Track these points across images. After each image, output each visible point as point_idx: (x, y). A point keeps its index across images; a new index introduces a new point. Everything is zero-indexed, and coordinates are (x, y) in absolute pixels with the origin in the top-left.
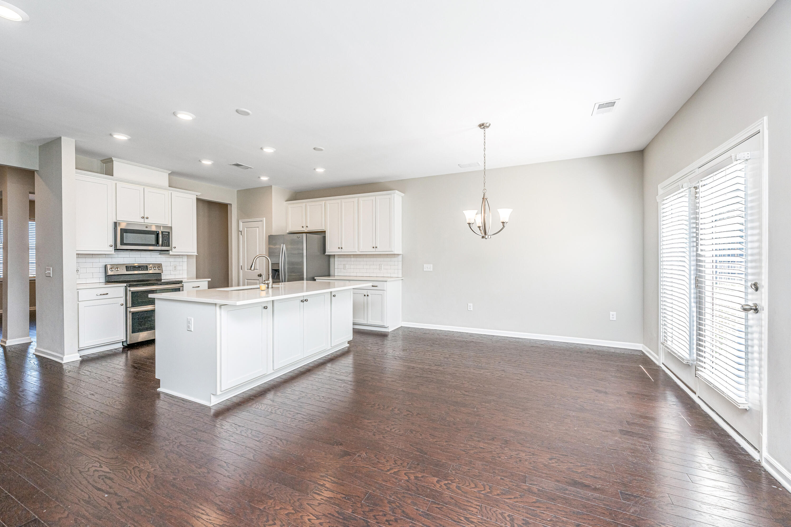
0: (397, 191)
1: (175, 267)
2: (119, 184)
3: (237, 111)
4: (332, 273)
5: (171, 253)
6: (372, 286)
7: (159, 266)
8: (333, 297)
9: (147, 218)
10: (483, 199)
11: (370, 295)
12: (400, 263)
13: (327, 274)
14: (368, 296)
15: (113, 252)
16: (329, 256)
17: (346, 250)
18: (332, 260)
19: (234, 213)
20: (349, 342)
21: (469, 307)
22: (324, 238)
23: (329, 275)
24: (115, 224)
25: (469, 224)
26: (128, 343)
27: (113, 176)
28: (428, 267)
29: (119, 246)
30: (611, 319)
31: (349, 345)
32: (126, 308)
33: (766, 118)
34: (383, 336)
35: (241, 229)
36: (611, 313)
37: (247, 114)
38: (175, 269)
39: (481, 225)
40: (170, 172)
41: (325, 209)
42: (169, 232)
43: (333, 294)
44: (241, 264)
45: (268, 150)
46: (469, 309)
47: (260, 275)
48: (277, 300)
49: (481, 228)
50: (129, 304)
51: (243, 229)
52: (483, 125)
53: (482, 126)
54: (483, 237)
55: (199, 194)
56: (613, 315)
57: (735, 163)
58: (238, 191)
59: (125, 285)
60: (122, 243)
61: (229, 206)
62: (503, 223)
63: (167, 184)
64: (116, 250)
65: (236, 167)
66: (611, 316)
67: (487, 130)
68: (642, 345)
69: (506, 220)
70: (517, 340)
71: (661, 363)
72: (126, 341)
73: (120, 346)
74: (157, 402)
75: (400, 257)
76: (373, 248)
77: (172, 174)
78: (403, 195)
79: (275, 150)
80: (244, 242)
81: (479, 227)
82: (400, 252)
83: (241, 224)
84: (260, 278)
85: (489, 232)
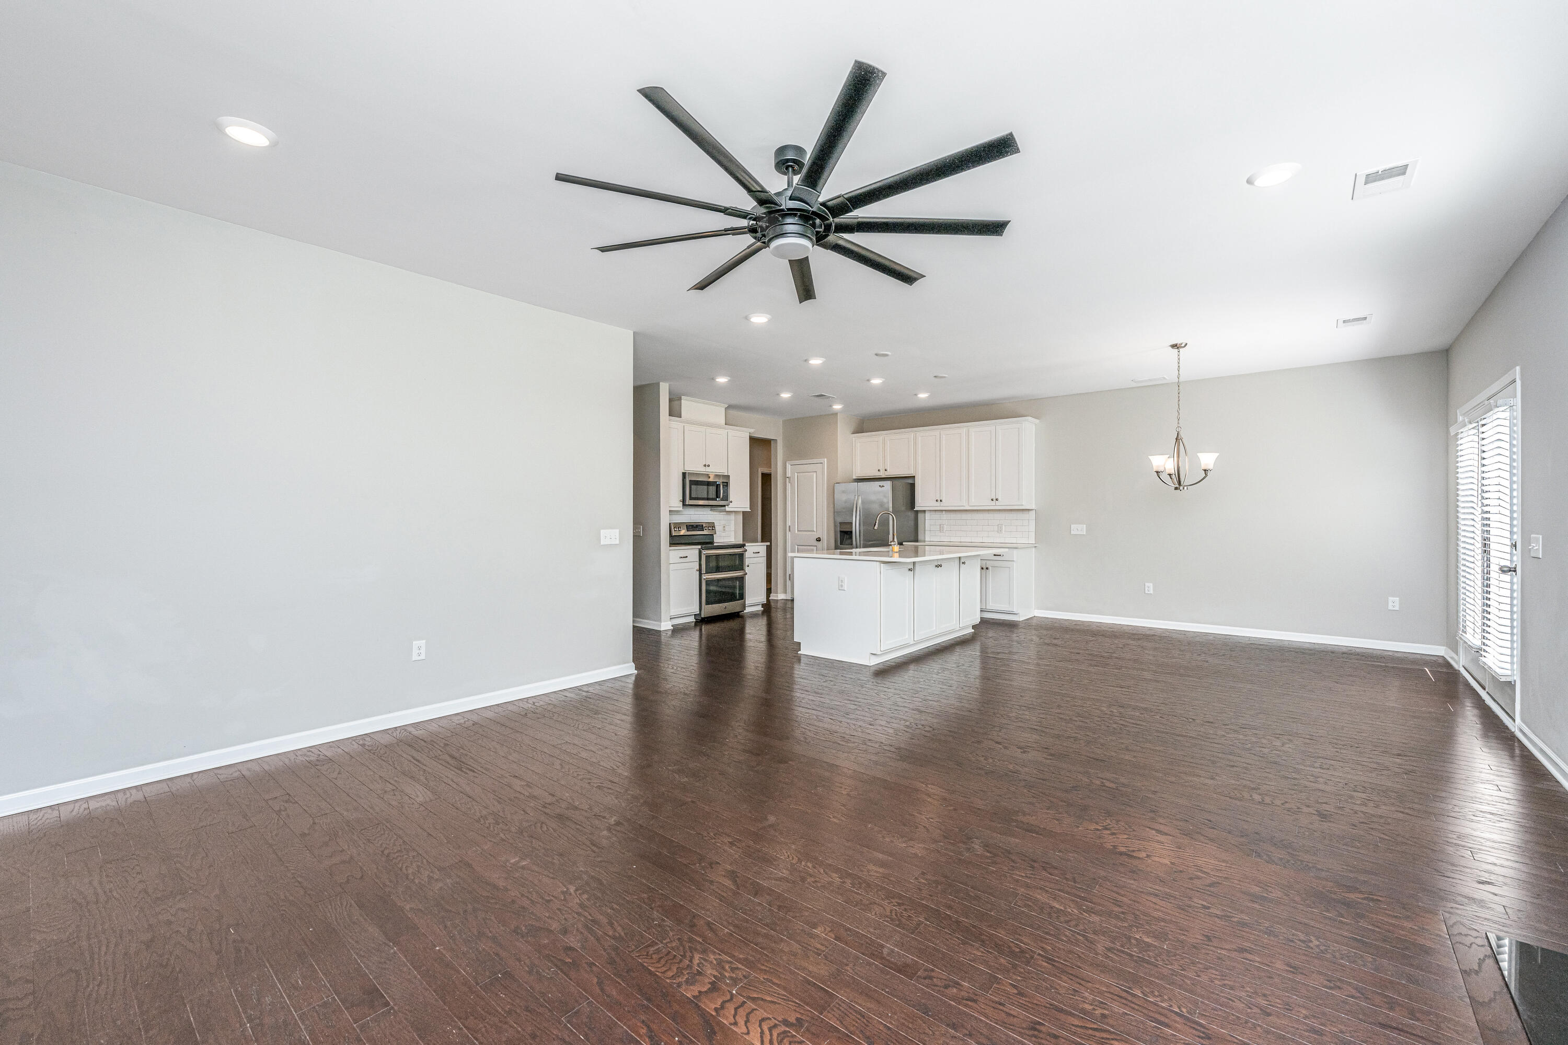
0: (1030, 418)
1: (724, 527)
2: (687, 427)
3: (876, 355)
4: (920, 537)
5: (727, 509)
6: (995, 555)
7: (712, 526)
8: (962, 565)
9: (709, 466)
10: (1176, 439)
11: (990, 568)
12: (1033, 523)
13: (912, 538)
14: (987, 569)
15: (681, 509)
16: (917, 512)
17: (947, 504)
18: (920, 516)
19: (780, 451)
20: (974, 627)
21: (1146, 589)
22: (913, 486)
23: (917, 541)
24: (684, 474)
25: (1157, 472)
26: (703, 616)
27: (680, 417)
28: (1079, 529)
29: (688, 502)
30: (1390, 608)
31: (973, 631)
32: (700, 574)
33: (1518, 368)
34: (1011, 626)
35: (789, 474)
36: (1391, 599)
37: (887, 355)
38: (724, 530)
39: (1172, 472)
40: (726, 406)
41: (915, 444)
42: (727, 483)
43: (962, 561)
44: (789, 523)
45: (876, 381)
46: (1146, 592)
47: (819, 540)
48: (918, 562)
49: (1173, 476)
50: (704, 571)
51: (793, 473)
52: (1176, 346)
53: (1174, 346)
54: (1176, 489)
55: (752, 430)
56: (1394, 603)
57: (1497, 410)
58: (784, 422)
59: (700, 547)
60: (691, 498)
61: (772, 442)
62: (1205, 470)
63: (724, 422)
64: (684, 505)
65: (817, 399)
66: (1390, 604)
67: (1181, 350)
68: (1445, 647)
69: (1210, 467)
70: (1228, 637)
71: (1461, 666)
72: (700, 614)
73: (692, 619)
74: (796, 666)
75: (1033, 514)
76: (992, 500)
77: (729, 407)
78: (1037, 421)
79: (884, 380)
80: (793, 493)
81: (1170, 475)
82: (1033, 507)
83: (789, 467)
84: (819, 544)
85: (1186, 481)
